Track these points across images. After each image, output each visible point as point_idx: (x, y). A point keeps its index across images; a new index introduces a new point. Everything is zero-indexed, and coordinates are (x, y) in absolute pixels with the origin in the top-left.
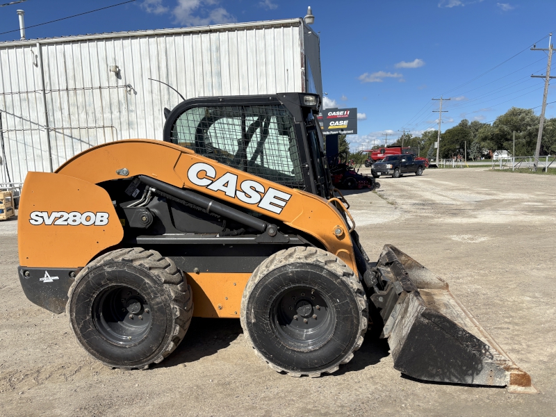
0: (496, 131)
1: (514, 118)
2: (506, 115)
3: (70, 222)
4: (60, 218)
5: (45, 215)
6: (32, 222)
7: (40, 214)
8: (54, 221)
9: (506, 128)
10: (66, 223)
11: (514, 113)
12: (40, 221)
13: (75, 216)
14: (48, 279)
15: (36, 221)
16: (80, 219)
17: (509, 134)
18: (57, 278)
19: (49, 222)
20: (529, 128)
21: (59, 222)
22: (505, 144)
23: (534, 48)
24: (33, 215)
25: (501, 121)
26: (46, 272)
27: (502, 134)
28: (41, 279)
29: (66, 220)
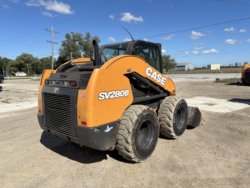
0: (18, 63)
1: (25, 58)
2: (21, 56)
3: (116, 96)
4: (112, 94)
5: (106, 93)
6: (100, 98)
7: (103, 93)
8: (109, 97)
9: (22, 62)
10: (114, 97)
11: (25, 55)
12: (103, 97)
13: (118, 93)
14: (108, 130)
15: (102, 97)
16: (120, 94)
17: (24, 64)
18: (112, 128)
19: (107, 97)
20: (32, 62)
21: (112, 97)
22: (22, 69)
23: (46, 30)
24: (100, 95)
25: (19, 58)
26: (108, 126)
27: (20, 64)
28: (105, 131)
29: (114, 95)
